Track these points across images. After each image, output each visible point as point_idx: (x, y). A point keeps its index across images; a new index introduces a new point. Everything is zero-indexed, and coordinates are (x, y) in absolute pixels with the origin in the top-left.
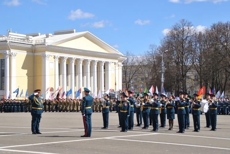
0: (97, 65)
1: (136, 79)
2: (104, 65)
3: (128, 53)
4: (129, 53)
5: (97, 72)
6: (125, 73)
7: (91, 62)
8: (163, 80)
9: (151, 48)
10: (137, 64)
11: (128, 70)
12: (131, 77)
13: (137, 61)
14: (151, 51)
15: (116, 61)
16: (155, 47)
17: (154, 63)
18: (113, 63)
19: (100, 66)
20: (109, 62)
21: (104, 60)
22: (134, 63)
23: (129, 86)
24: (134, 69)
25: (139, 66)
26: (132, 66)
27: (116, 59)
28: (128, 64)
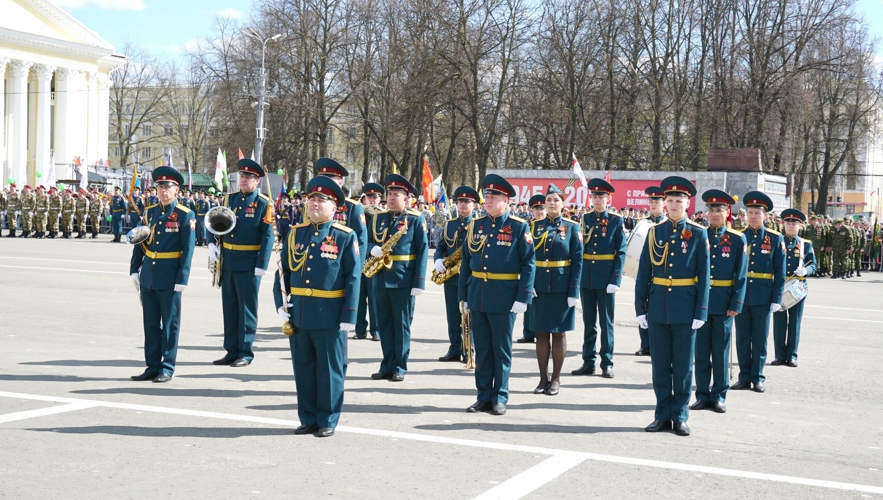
0: (30, 78)
1: (147, 130)
2: (53, 77)
3: (128, 46)
4: (132, 46)
5: (28, 93)
6: (117, 108)
7: (8, 65)
8: (261, 131)
9: (218, 26)
10: (154, 83)
11: (126, 100)
12: (135, 123)
13: (157, 74)
14: (218, 38)
15: (92, 68)
16: (233, 24)
17: (228, 77)
18: (80, 72)
19: (37, 80)
20: (70, 71)
21: (51, 63)
22: (148, 80)
23: (127, 150)
24: (145, 97)
25: (162, 91)
26: (140, 89)
27: (92, 60)
28: (127, 80)
